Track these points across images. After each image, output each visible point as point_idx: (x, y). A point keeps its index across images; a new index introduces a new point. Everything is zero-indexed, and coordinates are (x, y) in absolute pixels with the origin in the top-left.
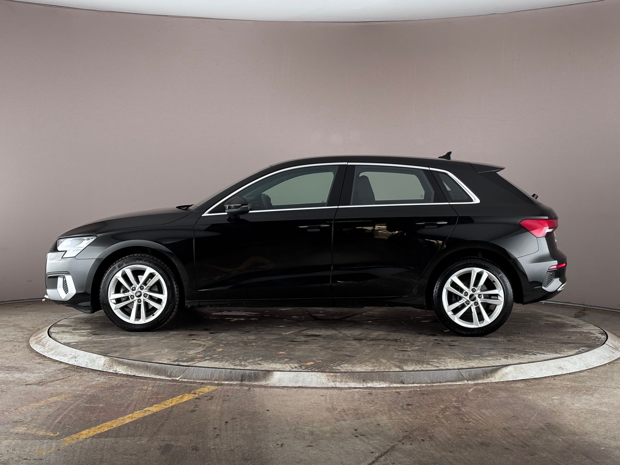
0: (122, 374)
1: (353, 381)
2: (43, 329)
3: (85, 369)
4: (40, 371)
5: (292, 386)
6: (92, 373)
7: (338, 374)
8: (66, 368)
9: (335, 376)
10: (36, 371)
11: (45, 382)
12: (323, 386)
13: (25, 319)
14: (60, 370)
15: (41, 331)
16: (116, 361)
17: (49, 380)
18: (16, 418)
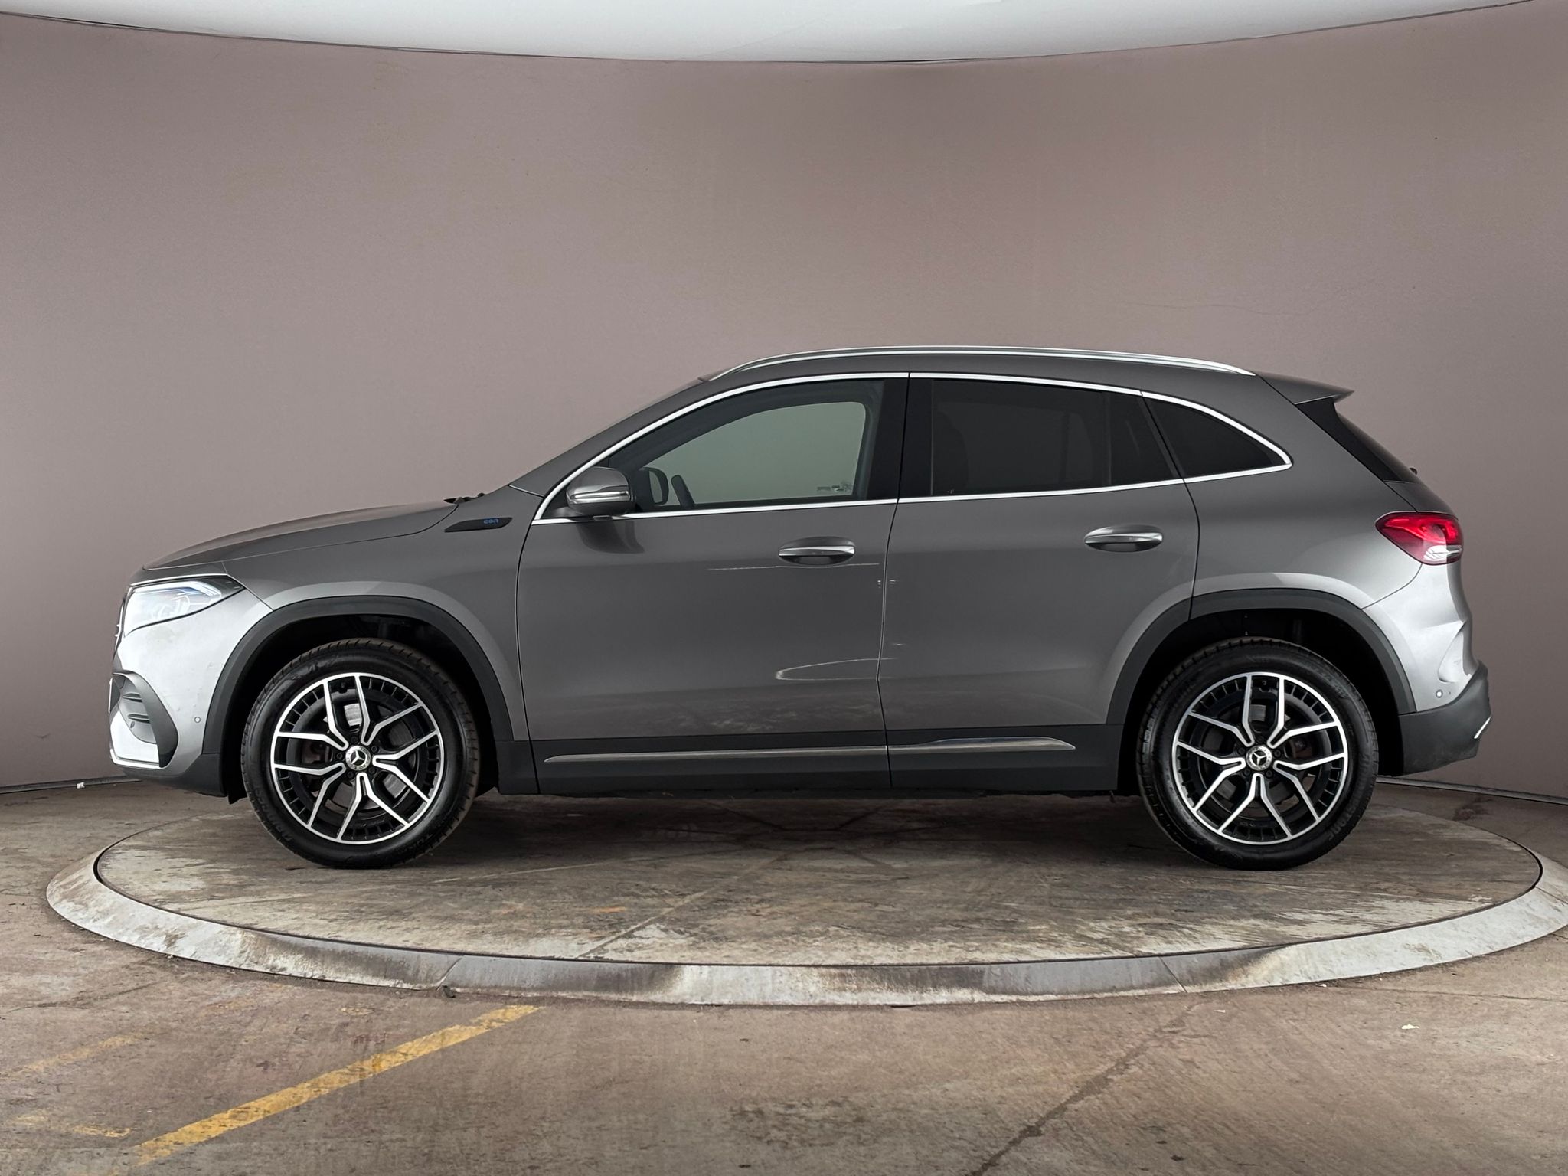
0: (290, 976)
1: (888, 987)
2: (84, 860)
3: (192, 964)
4: (74, 971)
5: (732, 1002)
6: (209, 974)
7: (849, 972)
8: (143, 963)
9: (842, 975)
10: (66, 970)
11: (90, 998)
12: (811, 1002)
13: (32, 836)
14: (127, 967)
15: (76, 865)
16: (274, 942)
17: (100, 993)
18: (18, 1093)
